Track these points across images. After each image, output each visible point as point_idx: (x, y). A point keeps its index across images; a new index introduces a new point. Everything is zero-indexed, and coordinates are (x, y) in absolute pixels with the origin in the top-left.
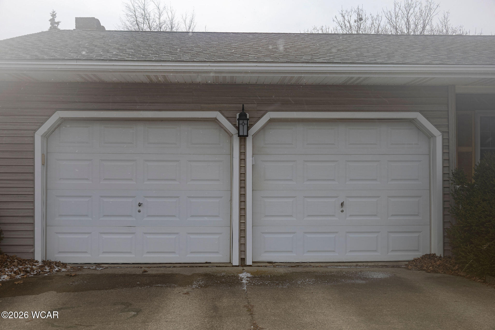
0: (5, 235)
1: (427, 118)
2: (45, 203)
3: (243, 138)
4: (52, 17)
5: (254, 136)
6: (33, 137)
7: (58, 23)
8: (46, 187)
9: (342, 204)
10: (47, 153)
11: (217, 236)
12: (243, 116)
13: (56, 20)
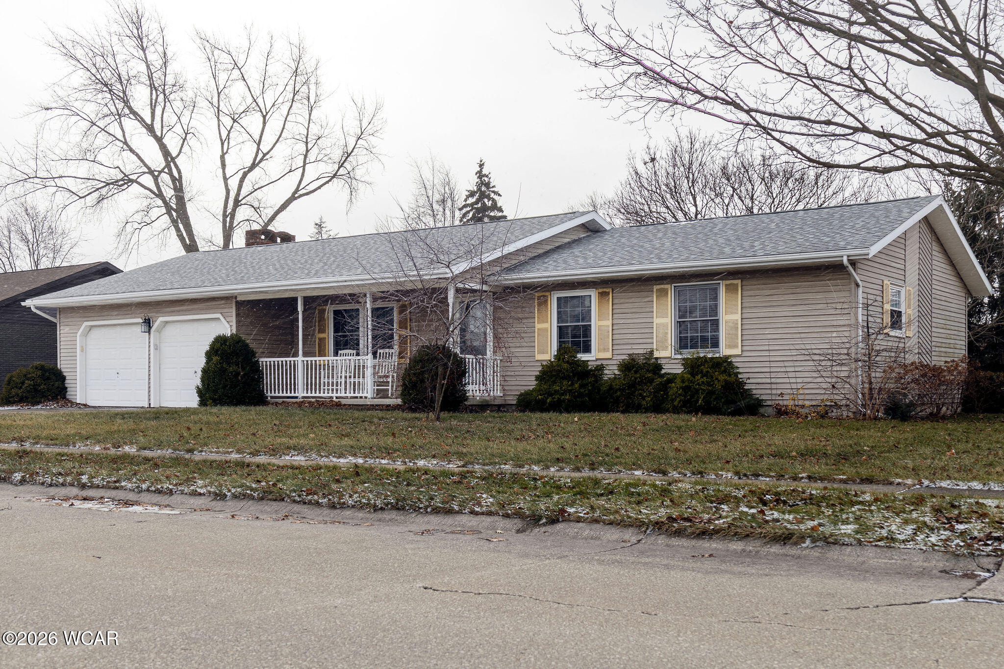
0: (68, 389)
1: (224, 317)
2: (85, 373)
5: (158, 331)
8: (86, 364)
10: (86, 345)
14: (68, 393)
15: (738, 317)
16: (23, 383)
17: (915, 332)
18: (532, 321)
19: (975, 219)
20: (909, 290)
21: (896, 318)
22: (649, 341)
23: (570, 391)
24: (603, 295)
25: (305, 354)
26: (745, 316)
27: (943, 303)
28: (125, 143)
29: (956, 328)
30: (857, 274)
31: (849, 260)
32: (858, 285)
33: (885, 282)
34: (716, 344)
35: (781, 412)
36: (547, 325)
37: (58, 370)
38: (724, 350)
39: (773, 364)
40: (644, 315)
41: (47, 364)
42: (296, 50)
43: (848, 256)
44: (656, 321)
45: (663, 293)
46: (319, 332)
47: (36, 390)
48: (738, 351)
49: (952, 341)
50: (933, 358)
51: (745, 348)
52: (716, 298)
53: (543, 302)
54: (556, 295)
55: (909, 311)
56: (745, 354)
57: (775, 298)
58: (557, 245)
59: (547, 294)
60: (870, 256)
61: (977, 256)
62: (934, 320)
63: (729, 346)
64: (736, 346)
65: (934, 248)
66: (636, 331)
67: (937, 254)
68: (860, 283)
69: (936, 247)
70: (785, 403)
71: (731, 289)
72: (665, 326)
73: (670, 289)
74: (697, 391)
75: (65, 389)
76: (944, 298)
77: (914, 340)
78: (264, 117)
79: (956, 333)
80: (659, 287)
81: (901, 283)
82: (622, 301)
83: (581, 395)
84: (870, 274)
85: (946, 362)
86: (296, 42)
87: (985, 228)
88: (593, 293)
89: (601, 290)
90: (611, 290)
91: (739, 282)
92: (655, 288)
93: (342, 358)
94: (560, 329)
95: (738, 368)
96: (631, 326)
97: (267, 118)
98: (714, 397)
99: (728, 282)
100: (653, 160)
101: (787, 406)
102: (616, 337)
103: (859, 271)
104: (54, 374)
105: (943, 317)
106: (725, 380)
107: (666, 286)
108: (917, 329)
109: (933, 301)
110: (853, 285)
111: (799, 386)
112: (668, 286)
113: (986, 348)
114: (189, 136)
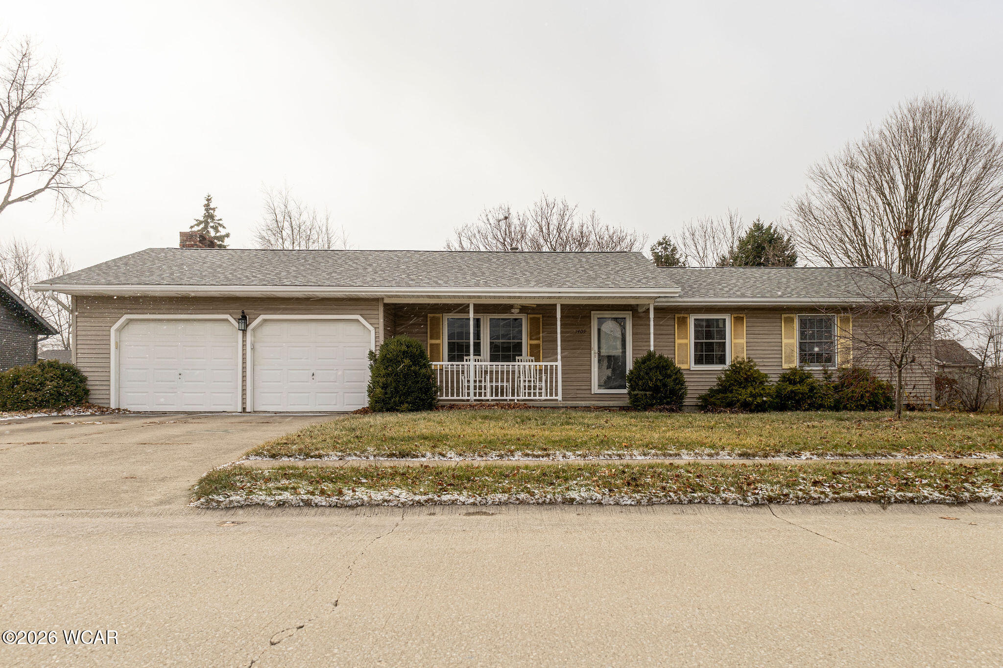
0: (92, 392)
1: (365, 319)
2: (119, 373)
3: (244, 331)
4: (206, 202)
5: (254, 330)
6: (110, 331)
7: (214, 209)
8: (119, 363)
9: (313, 375)
10: (120, 341)
11: (231, 395)
12: (244, 317)
13: (212, 206)
14: (91, 397)
15: (850, 341)
22: (777, 356)
24: (736, 319)
34: (829, 360)
36: (685, 341)
38: (839, 365)
40: (773, 336)
45: (790, 320)
46: (431, 338)
48: (850, 365)
53: (683, 322)
54: (694, 317)
59: (686, 315)
63: (843, 362)
64: (848, 362)
66: (769, 348)
71: (844, 320)
72: (792, 345)
73: (796, 317)
75: (87, 392)
80: (787, 315)
82: (755, 324)
88: (727, 318)
89: (736, 315)
90: (745, 316)
91: (850, 315)
92: (783, 316)
93: (520, 363)
94: (696, 344)
96: (762, 344)
99: (842, 315)
102: (749, 352)
107: (792, 315)
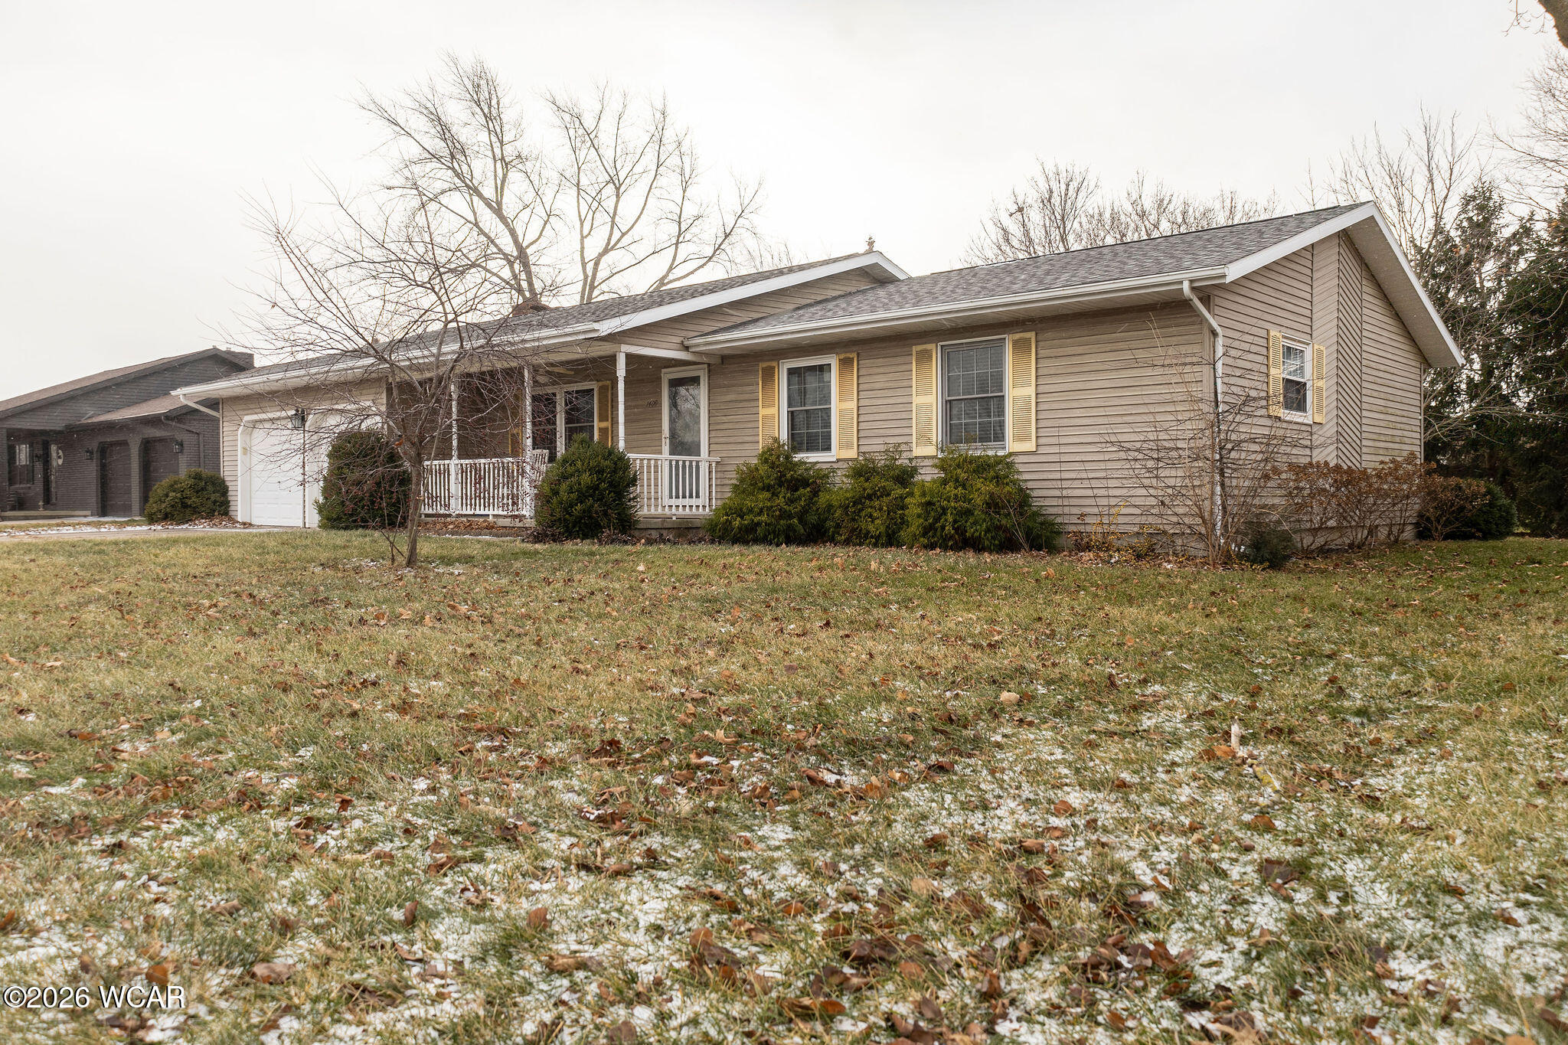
14: (231, 509)
15: (1031, 391)
16: (167, 496)
17: (1330, 417)
18: (752, 404)
19: (1447, 278)
20: (1320, 351)
21: (1295, 394)
22: (907, 431)
23: (769, 509)
24: (845, 363)
25: (460, 457)
26: (1041, 389)
27: (1381, 374)
28: (476, 224)
29: (1405, 414)
30: (1214, 315)
31: (1193, 289)
32: (1214, 334)
33: (1272, 333)
34: (1000, 437)
35: (1082, 545)
36: (773, 411)
37: (219, 478)
38: (1012, 445)
39: (1064, 467)
40: (899, 392)
41: (206, 472)
42: (658, 115)
43: (1191, 281)
44: (917, 400)
45: (924, 357)
46: (514, 426)
47: (185, 506)
48: (1030, 446)
49: (1399, 433)
50: (1364, 457)
51: (1042, 441)
52: (999, 362)
53: (769, 375)
54: (786, 365)
55: (1320, 385)
56: (1042, 450)
57: (1086, 359)
58: (819, 298)
59: (774, 364)
60: (1228, 280)
61: (1446, 322)
62: (1364, 399)
63: (1019, 438)
64: (1027, 438)
65: (1365, 289)
66: (890, 416)
67: (1371, 299)
68: (1219, 330)
69: (1368, 288)
70: (1088, 529)
71: (1021, 347)
72: (929, 406)
73: (935, 350)
74: (944, 510)
76: (1382, 367)
77: (1330, 430)
78: (618, 189)
79: (1404, 420)
80: (920, 348)
81: (1305, 338)
82: (871, 371)
83: (785, 515)
84: (1242, 318)
85: (1382, 462)
86: (660, 107)
87: (1461, 291)
88: (833, 361)
89: (842, 356)
90: (854, 355)
91: (1031, 335)
92: (915, 349)
94: (792, 415)
95: (1019, 472)
96: (883, 409)
97: (622, 189)
98: (971, 520)
99: (1017, 336)
100: (1021, 210)
101: (1089, 534)
102: (863, 426)
103: (1217, 310)
104: (213, 484)
105: (1382, 395)
106: (992, 495)
108: (1335, 412)
109: (1364, 369)
110: (1206, 332)
111: (1113, 501)
112: (931, 346)
113: (1463, 446)
114: (552, 219)
